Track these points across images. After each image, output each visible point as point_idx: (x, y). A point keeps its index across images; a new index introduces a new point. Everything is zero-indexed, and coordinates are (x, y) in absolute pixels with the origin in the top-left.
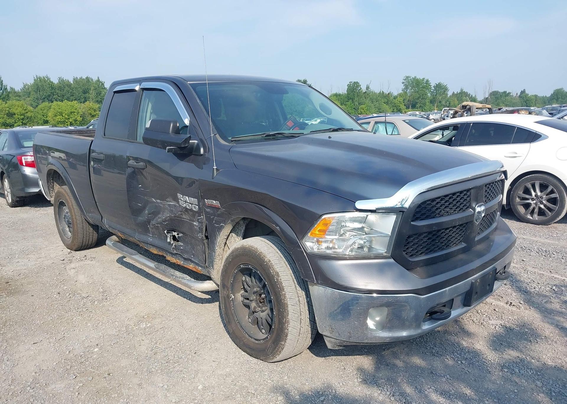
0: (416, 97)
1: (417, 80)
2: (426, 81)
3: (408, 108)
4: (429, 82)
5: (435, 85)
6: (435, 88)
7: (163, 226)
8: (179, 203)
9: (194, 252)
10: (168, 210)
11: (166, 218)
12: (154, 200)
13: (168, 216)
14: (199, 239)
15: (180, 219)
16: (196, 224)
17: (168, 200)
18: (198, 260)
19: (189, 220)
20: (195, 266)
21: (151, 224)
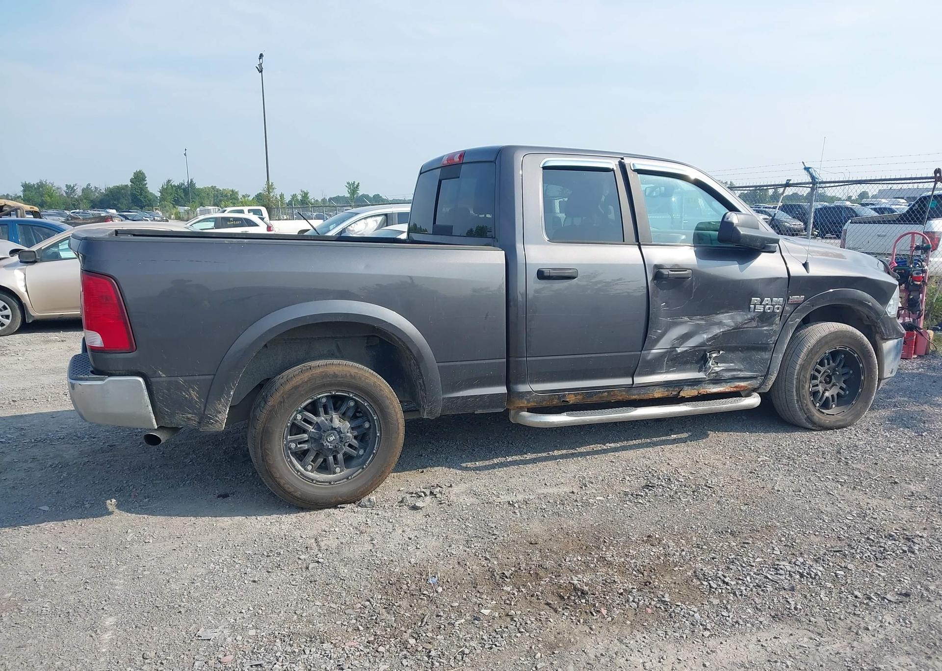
7: (704, 348)
8: (748, 310)
9: (742, 367)
10: (720, 324)
11: (716, 335)
12: (686, 319)
13: (720, 332)
14: (765, 346)
15: (737, 331)
16: (767, 328)
17: (722, 311)
18: (752, 372)
19: (756, 327)
20: (737, 384)
21: (674, 353)
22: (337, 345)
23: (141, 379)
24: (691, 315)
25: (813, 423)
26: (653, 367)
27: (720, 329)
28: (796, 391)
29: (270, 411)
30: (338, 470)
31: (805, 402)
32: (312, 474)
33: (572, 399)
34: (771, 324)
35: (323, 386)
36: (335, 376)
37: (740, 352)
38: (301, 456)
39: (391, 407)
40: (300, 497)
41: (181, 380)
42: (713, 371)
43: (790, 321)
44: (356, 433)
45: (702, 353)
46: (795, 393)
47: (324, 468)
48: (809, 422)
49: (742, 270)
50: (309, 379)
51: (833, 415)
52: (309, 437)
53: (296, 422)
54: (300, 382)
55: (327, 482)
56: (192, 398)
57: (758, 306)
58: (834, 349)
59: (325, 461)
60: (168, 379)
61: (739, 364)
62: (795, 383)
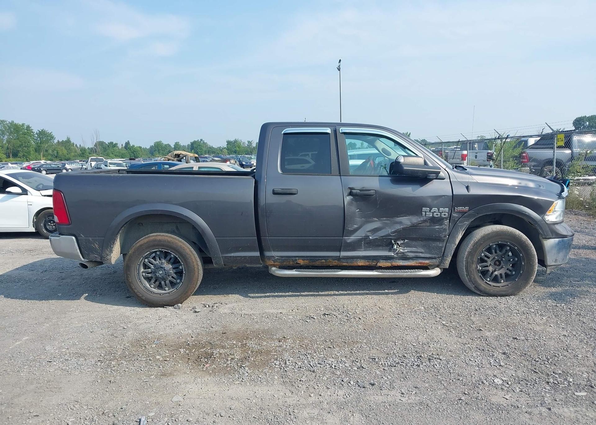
0: (16, 145)
1: (15, 125)
2: (26, 127)
3: (8, 157)
4: (31, 128)
5: (38, 132)
6: (38, 135)
7: (390, 237)
8: (421, 215)
9: (423, 251)
10: (400, 223)
11: (397, 230)
12: (376, 219)
13: (401, 228)
14: (439, 238)
15: (414, 227)
16: (438, 227)
17: (401, 215)
18: (431, 254)
19: (428, 226)
20: (421, 261)
21: (368, 239)
22: (177, 226)
23: (74, 238)
24: (379, 217)
25: (481, 291)
26: (354, 246)
27: (401, 226)
28: (466, 269)
29: (130, 256)
30: (167, 289)
31: (473, 276)
32: (154, 289)
33: (301, 262)
34: (441, 225)
35: (154, 246)
36: (160, 241)
37: (420, 241)
38: (149, 279)
39: (190, 259)
40: (144, 299)
41: (91, 239)
42: (399, 252)
43: (459, 223)
44: (175, 271)
45: (389, 241)
46: (465, 270)
47: (160, 287)
48: (477, 290)
49: (413, 191)
50: (147, 242)
51: (499, 287)
52: (151, 271)
53: (145, 263)
54: (143, 243)
55: (159, 294)
56: (96, 248)
57: (427, 213)
58: (497, 243)
59: (160, 283)
60: (85, 238)
61: (420, 249)
62: (464, 263)
